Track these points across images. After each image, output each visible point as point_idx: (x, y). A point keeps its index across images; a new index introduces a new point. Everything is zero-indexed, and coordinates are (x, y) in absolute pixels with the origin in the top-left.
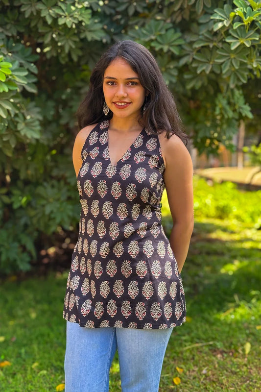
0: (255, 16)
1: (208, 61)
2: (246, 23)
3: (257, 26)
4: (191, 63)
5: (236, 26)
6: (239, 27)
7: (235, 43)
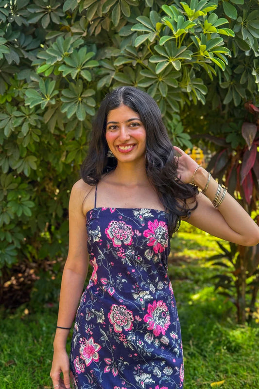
0: (187, 28)
1: (132, 84)
2: (177, 37)
3: (192, 41)
4: (111, 85)
5: (163, 41)
6: (167, 43)
7: (161, 64)
